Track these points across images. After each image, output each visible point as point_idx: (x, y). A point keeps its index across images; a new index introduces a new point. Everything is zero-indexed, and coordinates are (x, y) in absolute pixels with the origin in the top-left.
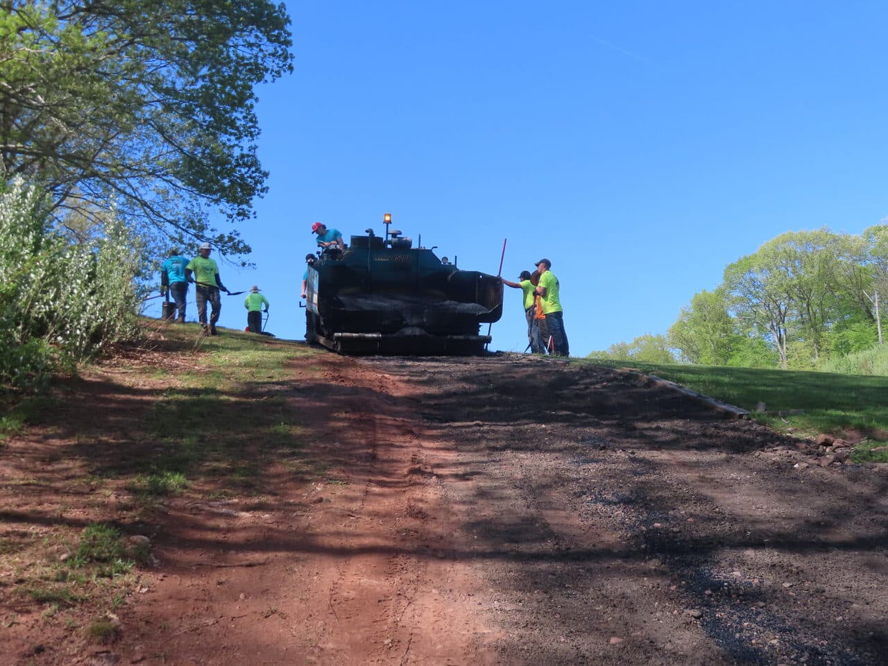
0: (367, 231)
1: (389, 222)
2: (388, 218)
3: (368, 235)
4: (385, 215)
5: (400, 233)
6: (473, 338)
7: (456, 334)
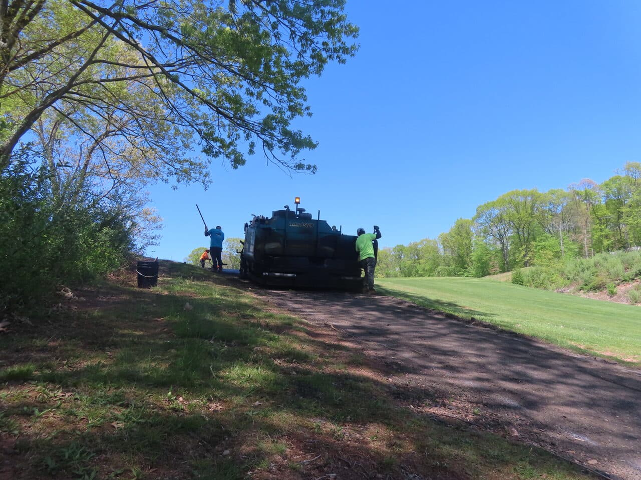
0: (285, 207)
1: (299, 203)
2: (297, 200)
3: (285, 209)
4: (296, 198)
5: (304, 211)
6: (358, 279)
7: (348, 276)
